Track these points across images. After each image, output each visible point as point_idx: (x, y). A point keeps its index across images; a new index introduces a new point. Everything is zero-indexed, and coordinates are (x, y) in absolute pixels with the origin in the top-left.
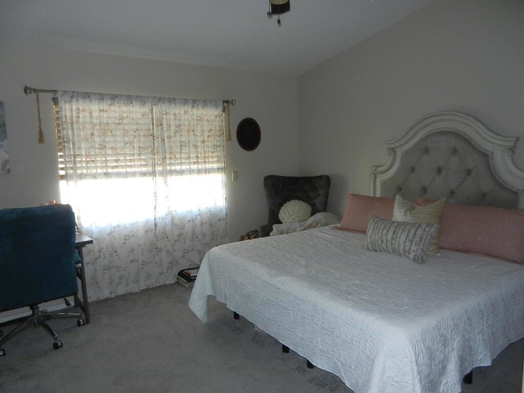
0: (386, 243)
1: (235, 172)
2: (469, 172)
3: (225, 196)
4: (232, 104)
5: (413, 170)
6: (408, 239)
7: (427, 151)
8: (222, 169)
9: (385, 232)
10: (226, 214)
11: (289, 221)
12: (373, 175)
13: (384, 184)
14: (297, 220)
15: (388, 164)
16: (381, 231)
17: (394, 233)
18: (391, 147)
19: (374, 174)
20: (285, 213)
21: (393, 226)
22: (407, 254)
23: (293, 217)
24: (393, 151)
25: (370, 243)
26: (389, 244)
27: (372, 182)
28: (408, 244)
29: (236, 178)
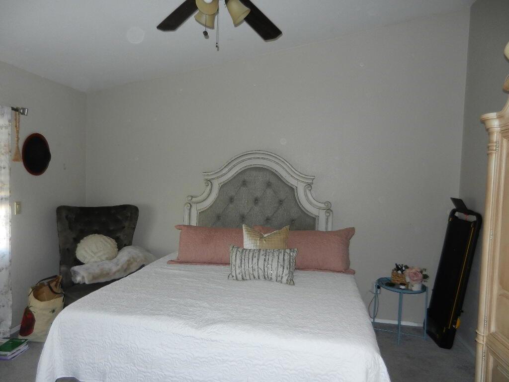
0: (258, 271)
1: (19, 204)
2: (281, 202)
3: (9, 235)
4: (24, 114)
5: (231, 200)
6: (279, 265)
7: (244, 183)
8: (6, 199)
9: (255, 260)
10: (10, 261)
11: (93, 260)
12: (189, 205)
13: (201, 214)
14: (104, 258)
15: (205, 194)
16: (250, 260)
17: (265, 260)
18: (209, 178)
19: (189, 203)
20: (86, 251)
21: (261, 254)
22: (279, 279)
23: (99, 254)
24: (209, 182)
25: (239, 274)
26: (260, 271)
27: (187, 212)
28: (281, 269)
29: (19, 212)
